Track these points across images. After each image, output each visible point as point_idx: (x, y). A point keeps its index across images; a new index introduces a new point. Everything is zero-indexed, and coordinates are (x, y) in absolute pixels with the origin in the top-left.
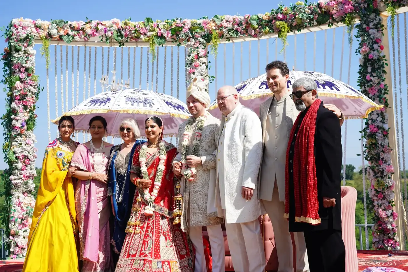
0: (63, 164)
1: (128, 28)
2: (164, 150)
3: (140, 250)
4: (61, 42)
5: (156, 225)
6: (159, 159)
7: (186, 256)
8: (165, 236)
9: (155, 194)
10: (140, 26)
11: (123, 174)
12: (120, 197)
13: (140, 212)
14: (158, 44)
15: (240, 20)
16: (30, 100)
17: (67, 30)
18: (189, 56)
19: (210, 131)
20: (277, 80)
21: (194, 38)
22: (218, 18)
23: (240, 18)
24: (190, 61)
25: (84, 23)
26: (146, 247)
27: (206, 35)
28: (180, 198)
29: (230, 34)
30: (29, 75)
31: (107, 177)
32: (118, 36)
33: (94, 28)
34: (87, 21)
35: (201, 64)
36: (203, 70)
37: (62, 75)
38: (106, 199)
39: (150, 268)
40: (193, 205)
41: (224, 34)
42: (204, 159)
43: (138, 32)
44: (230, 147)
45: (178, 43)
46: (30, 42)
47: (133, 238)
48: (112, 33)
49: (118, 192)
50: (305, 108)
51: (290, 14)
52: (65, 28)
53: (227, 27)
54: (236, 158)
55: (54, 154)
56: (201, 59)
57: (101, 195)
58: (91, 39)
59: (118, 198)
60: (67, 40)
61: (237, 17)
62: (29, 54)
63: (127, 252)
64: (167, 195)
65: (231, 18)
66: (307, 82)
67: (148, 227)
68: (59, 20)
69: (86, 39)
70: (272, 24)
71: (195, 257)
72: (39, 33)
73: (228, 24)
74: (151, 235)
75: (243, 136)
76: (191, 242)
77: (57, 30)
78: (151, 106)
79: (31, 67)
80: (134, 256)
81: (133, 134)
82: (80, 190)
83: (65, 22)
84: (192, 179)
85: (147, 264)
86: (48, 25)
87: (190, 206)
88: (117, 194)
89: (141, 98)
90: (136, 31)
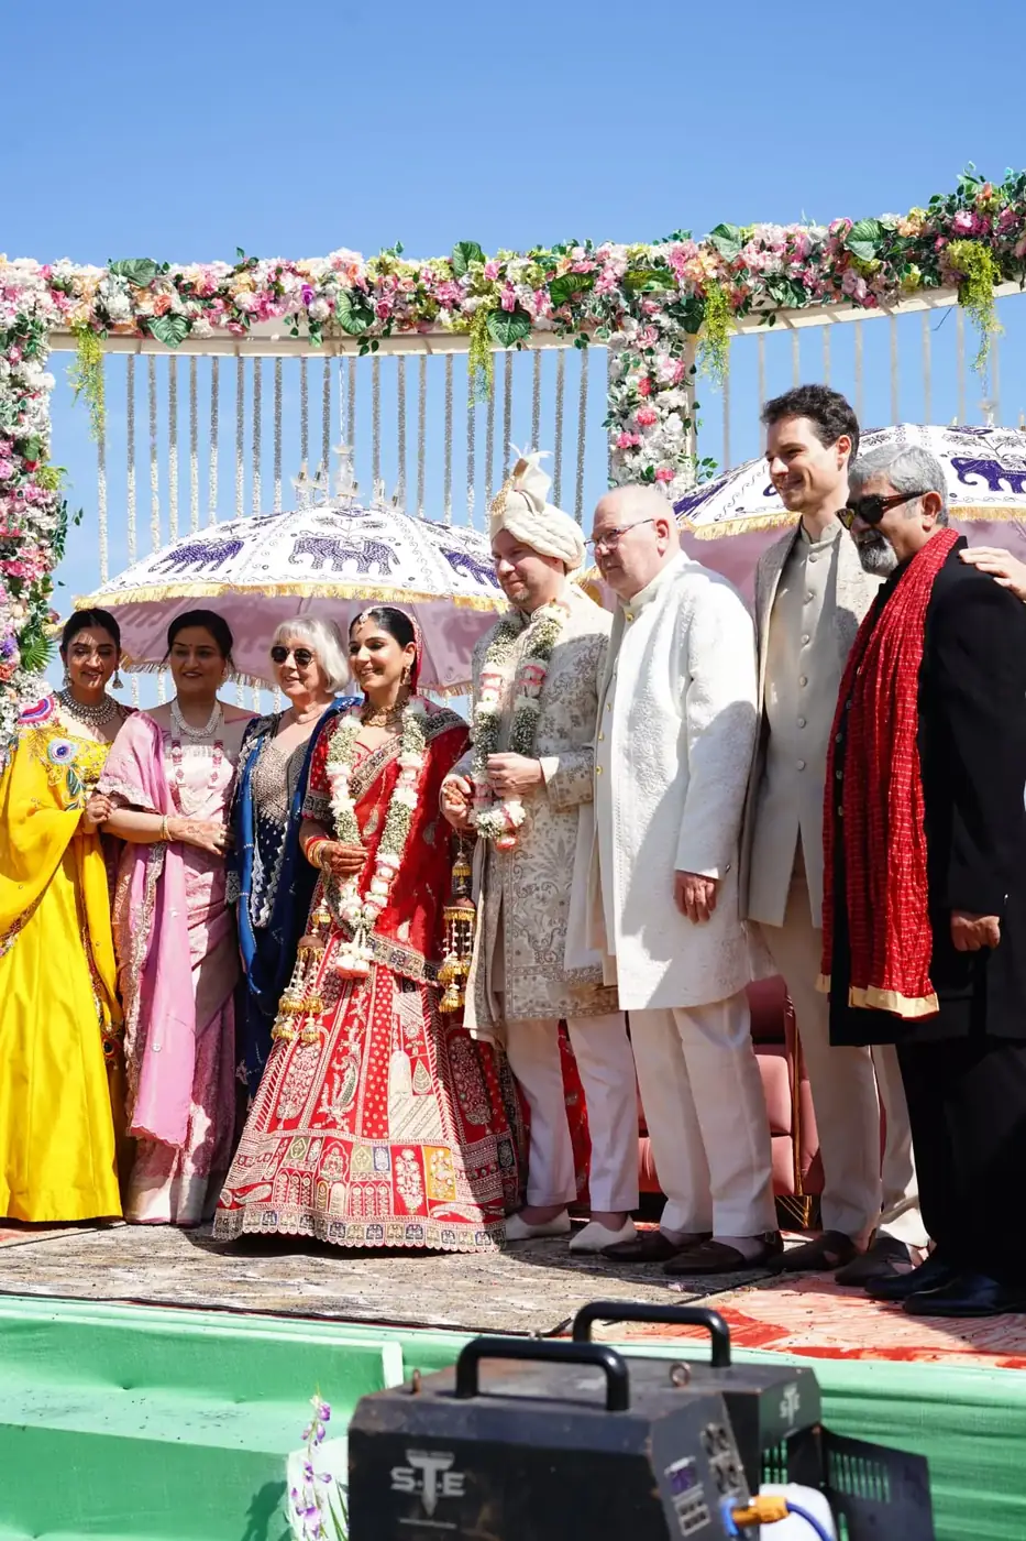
0: (70, 785)
1: (392, 283)
2: (418, 732)
3: (314, 1103)
4: (146, 342)
5: (375, 1010)
6: (399, 769)
7: (488, 1131)
8: (409, 1052)
9: (375, 898)
10: (434, 275)
11: (277, 822)
12: (263, 906)
13: (325, 963)
14: (503, 341)
15: (813, 242)
16: (30, 557)
17: (165, 297)
18: (620, 383)
19: (580, 661)
20: (801, 460)
21: (638, 314)
22: (728, 237)
23: (816, 232)
24: (622, 402)
25: (230, 270)
26: (335, 1093)
27: (684, 303)
28: (463, 911)
29: (772, 298)
30: (27, 468)
31: (225, 833)
32: (354, 315)
33: (266, 286)
34: (241, 261)
35: (665, 413)
36: (670, 438)
37: (154, 466)
38: (225, 913)
39: (344, 1170)
40: (516, 942)
41: (751, 297)
42: (550, 766)
43: (427, 297)
44: (633, 721)
45: (577, 336)
46: (29, 345)
47: (295, 1059)
48: (331, 305)
49: (258, 889)
50: (895, 562)
51: (1004, 213)
52: (160, 291)
53: (762, 270)
54: (653, 762)
55: (39, 748)
56: (663, 395)
57: (204, 898)
58: (256, 328)
59: (258, 910)
60: (165, 334)
61: (803, 229)
62: (28, 391)
63: (271, 1110)
64: (424, 901)
65: (776, 234)
66: (903, 460)
67: (348, 1021)
68: (138, 261)
69: (237, 328)
70: (932, 252)
71: (528, 1136)
72: (62, 312)
73: (764, 258)
74: (355, 1048)
75: (683, 680)
76: (513, 1075)
77: (131, 297)
78: (386, 570)
79: (37, 439)
80: (292, 1124)
81: (321, 671)
82: (131, 880)
83: (158, 268)
84: (509, 841)
85: (335, 1157)
86: (96, 279)
87: (506, 945)
88: (254, 896)
89: (355, 540)
90: (420, 293)
